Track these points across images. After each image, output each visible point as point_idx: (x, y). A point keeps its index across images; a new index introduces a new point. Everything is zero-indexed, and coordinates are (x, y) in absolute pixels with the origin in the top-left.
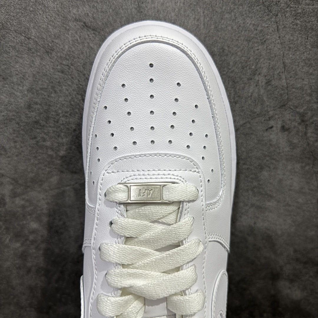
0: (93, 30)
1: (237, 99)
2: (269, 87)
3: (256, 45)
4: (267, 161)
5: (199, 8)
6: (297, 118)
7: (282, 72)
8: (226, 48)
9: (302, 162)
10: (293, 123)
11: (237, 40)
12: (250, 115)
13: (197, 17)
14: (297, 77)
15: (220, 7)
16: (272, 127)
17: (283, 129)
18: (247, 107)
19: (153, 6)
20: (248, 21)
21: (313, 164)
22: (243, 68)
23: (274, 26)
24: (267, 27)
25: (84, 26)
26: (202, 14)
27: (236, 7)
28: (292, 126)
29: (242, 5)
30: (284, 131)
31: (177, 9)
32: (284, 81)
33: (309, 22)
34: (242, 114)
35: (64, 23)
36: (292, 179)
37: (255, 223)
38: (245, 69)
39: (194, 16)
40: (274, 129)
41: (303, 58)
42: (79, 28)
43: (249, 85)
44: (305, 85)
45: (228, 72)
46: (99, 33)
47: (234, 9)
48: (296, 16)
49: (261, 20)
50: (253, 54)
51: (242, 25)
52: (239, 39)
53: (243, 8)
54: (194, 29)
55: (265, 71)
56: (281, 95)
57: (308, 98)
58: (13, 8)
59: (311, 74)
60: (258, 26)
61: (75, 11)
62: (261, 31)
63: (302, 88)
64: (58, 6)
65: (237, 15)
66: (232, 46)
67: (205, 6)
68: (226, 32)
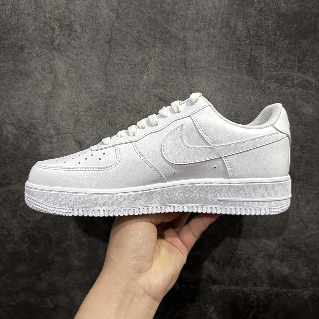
0: (164, 101)
3: (256, 111)
5: (224, 91)
8: (239, 113)
13: (222, 95)
15: (236, 90)
19: (198, 89)
20: (252, 98)
23: (267, 101)
24: (263, 101)
25: (159, 99)
26: (225, 94)
27: (245, 90)
29: (248, 89)
31: (211, 91)
33: (288, 99)
35: (148, 97)
39: (221, 95)
42: (156, 100)
46: (167, 103)
47: (244, 91)
48: (280, 95)
49: (259, 98)
50: (254, 116)
51: (248, 100)
52: (246, 108)
53: (249, 91)
54: (221, 102)
58: (121, 88)
60: (258, 101)
61: (155, 91)
62: (259, 103)
64: (146, 88)
65: (246, 94)
66: (242, 112)
67: (227, 90)
68: (239, 104)
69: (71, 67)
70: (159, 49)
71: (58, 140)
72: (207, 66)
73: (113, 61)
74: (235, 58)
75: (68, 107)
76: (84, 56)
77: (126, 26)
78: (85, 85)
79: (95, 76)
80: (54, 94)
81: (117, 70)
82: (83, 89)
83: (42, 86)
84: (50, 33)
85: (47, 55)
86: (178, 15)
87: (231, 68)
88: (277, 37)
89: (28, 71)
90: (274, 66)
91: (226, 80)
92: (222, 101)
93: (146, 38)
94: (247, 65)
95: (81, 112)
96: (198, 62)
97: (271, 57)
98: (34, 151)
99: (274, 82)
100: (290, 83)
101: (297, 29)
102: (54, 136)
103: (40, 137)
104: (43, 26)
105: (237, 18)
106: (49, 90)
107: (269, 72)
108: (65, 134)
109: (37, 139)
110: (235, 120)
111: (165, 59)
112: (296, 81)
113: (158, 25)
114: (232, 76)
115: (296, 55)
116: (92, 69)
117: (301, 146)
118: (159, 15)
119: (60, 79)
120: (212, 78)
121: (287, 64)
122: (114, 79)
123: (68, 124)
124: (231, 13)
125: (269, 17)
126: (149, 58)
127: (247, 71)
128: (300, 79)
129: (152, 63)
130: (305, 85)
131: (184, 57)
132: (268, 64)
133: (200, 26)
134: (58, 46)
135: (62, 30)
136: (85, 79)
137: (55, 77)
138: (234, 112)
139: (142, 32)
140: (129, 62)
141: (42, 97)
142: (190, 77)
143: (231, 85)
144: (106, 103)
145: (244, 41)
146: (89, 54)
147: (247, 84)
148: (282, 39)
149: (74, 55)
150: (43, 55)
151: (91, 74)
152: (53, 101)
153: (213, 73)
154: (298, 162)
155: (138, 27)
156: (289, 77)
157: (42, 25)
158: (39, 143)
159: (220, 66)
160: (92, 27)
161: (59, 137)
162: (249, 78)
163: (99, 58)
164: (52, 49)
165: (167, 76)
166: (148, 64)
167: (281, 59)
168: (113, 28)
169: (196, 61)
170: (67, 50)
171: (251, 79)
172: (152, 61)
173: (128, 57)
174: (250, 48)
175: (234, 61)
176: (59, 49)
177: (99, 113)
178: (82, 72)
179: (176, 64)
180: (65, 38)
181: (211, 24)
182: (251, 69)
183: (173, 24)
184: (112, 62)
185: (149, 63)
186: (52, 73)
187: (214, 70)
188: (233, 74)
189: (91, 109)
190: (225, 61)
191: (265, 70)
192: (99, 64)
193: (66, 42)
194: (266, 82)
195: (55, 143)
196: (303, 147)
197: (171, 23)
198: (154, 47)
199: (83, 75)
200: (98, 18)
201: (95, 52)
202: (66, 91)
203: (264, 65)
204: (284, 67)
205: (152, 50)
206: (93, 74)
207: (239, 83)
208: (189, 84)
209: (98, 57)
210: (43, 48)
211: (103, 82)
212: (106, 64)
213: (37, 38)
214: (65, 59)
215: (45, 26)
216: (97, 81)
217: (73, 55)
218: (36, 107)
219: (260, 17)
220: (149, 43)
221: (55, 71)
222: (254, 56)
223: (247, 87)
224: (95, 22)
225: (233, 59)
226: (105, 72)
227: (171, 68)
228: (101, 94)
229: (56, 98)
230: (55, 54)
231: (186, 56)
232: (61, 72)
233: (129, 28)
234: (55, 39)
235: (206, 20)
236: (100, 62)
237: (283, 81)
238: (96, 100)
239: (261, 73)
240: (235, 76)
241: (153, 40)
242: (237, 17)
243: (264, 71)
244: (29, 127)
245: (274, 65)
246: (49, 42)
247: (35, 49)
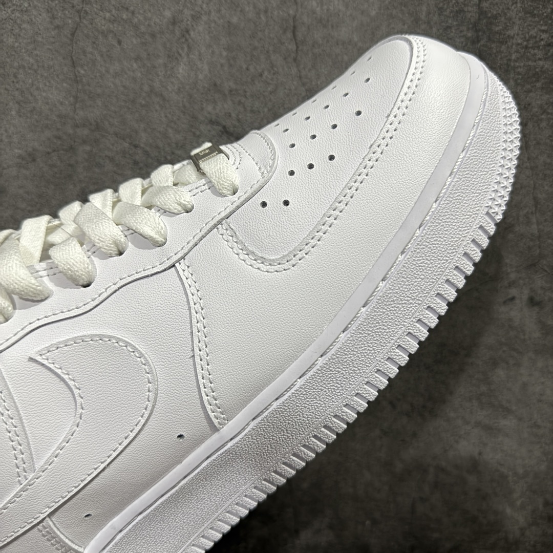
4: (504, 351)
7: (532, 213)
10: (547, 293)
12: (478, 278)
16: (513, 299)
17: (533, 302)
25: (222, 133)
28: (546, 298)
30: (533, 306)
32: (535, 226)
35: (192, 126)
36: (543, 383)
37: (480, 454)
40: (517, 301)
56: (529, 248)
58: (115, 100)
61: (210, 108)
64: (185, 100)
73: (94, 25)
74: (436, 18)
76: (13, 12)
78: (17, 93)
79: (43, 67)
81: (104, 50)
82: (11, 104)
90: (542, 43)
95: (8, 167)
96: (330, 27)
97: (537, 19)
99: (542, 88)
107: (529, 59)
111: (240, 18)
116: (36, 49)
122: (95, 76)
126: (193, 16)
131: (291, 12)
132: (527, 37)
136: (16, 77)
140: (136, 27)
142: (310, 70)
144: (75, 142)
151: (31, 60)
163: (53, 15)
165: (245, 67)
166: (192, 33)
169: (325, 26)
172: (203, 23)
173: (133, 13)
175: (431, 28)
177: (56, 170)
178: (9, 57)
179: (269, 33)
184: (90, 26)
185: (194, 30)
189: (34, 160)
190: (406, 27)
191: (518, 55)
192: (53, 33)
194: (519, 88)
199: (11, 66)
203: (514, 41)
206: (37, 61)
208: (307, 90)
209: (50, 15)
211: (65, 85)
212: (73, 34)
216: (49, 82)
222: (490, 15)
225: (429, 23)
226: (72, 57)
227: (256, 44)
228: (60, 116)
231: (297, 10)
236: (58, 27)
238: (48, 133)
239: (505, 62)
243: (514, 57)
245: (542, 40)
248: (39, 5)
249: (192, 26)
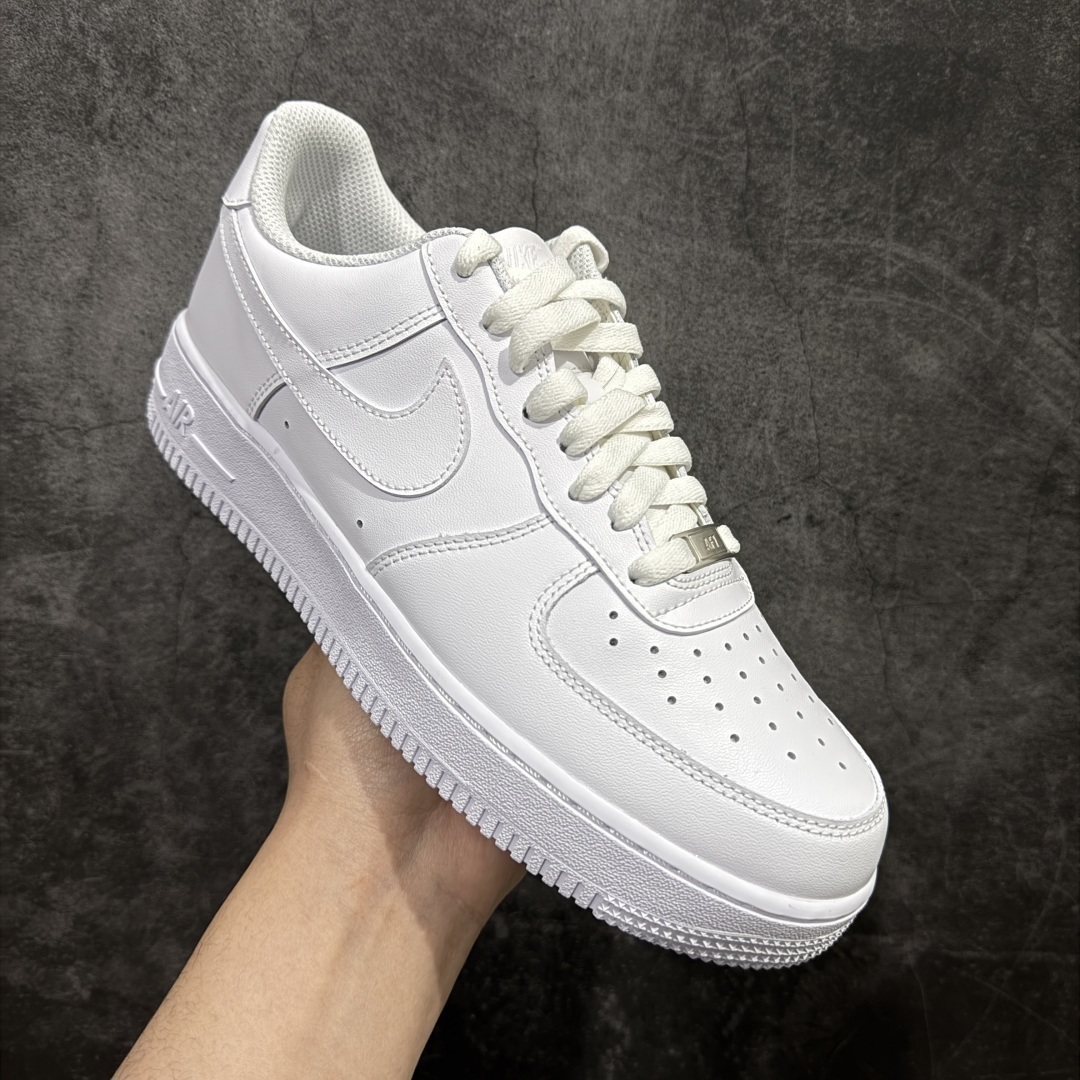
1: (722, 460)
2: (784, 442)
3: (761, 364)
4: (779, 581)
5: (658, 296)
6: (839, 502)
7: (809, 416)
8: (706, 368)
9: (850, 589)
10: (830, 511)
11: (726, 354)
12: (747, 492)
13: (653, 310)
14: (837, 425)
15: (697, 295)
16: (789, 517)
17: (811, 520)
18: (742, 476)
20: (748, 321)
21: (873, 595)
22: (735, 404)
23: (795, 332)
24: (783, 333)
26: (663, 305)
27: (726, 295)
28: (829, 517)
29: (736, 292)
30: (813, 526)
32: (813, 431)
33: (861, 326)
34: (732, 489)
36: (829, 621)
38: (739, 406)
39: (648, 309)
40: (793, 520)
41: (850, 391)
43: (746, 437)
44: (854, 440)
45: (707, 410)
47: (723, 298)
48: (837, 314)
49: (771, 321)
50: (754, 380)
51: (736, 328)
52: (730, 352)
53: (739, 298)
54: (648, 331)
55: (776, 412)
56: (807, 457)
57: (859, 465)
59: (865, 420)
60: (765, 330)
62: (771, 340)
63: (847, 447)
65: (728, 309)
66: (717, 365)
67: (669, 292)
68: (706, 340)
69: (155, 198)
70: (451, 149)
71: (106, 442)
72: (605, 211)
74: (697, 188)
75: (143, 333)
76: (199, 165)
77: (341, 70)
80: (94, 288)
83: (54, 259)
84: (82, 79)
85: (71, 156)
86: (511, 39)
87: (682, 220)
88: (831, 124)
89: (8, 208)
90: (820, 218)
91: (665, 259)
92: (654, 328)
93: (407, 111)
94: (733, 212)
96: (575, 196)
97: (812, 190)
98: (26, 478)
99: (820, 270)
100: (869, 276)
101: (894, 101)
102: (92, 429)
103: (46, 432)
104: (58, 55)
105: (705, 57)
106: (79, 274)
107: (804, 236)
108: (130, 422)
109: (35, 438)
110: (695, 389)
111: (470, 183)
112: (888, 268)
113: (446, 70)
114: (686, 247)
115: (891, 186)
117: (899, 478)
118: (451, 36)
119: (115, 238)
120: (621, 252)
121: (863, 214)
123: (141, 390)
124: (686, 41)
125: (807, 58)
126: (415, 178)
127: (734, 233)
128: (901, 265)
129: (424, 193)
130: (917, 284)
131: (530, 177)
132: (802, 210)
133: (585, 80)
134: (111, 128)
135: (124, 74)
136: (199, 241)
137: (100, 232)
138: (691, 365)
139: (392, 90)
141: (53, 296)
143: (682, 277)
145: (726, 133)
146: (216, 157)
147: (733, 275)
148: (847, 131)
149: (165, 158)
150: (57, 155)
152: (92, 312)
153: (626, 234)
154: (891, 531)
155: (380, 75)
156: (868, 254)
157: (54, 52)
158: (42, 451)
159: (645, 213)
160: (225, 66)
161: (108, 434)
162: (740, 254)
164: (89, 136)
166: (414, 198)
167: (842, 197)
168: (295, 74)
169: (569, 195)
170: (139, 141)
171: (747, 261)
172: (427, 186)
174: (744, 156)
175: (691, 199)
176: (113, 137)
178: (191, 218)
179: (505, 201)
180: (135, 102)
181: (619, 73)
182: (748, 227)
183: (495, 70)
185: (417, 194)
186: (87, 217)
187: (628, 225)
188: (688, 242)
190: (663, 197)
191: (792, 231)
193: (137, 113)
194: (793, 269)
195: (95, 453)
196: (906, 484)
197: (490, 64)
198: (432, 140)
199: (195, 228)
200: (245, 39)
201: (235, 151)
202: (135, 278)
203: (787, 215)
204: (853, 222)
205: (425, 150)
207: (707, 272)
210: (56, 131)
213: (38, 97)
214: (132, 173)
215: (65, 58)
217: (161, 160)
218: (33, 329)
219: (780, 57)
220: (416, 129)
221: (98, 210)
222: (759, 185)
223: (731, 286)
224: (237, 52)
225: (688, 193)
227: (490, 213)
229: (102, 302)
230: (101, 154)
231: (537, 174)
232: (121, 215)
233: (351, 75)
234: (99, 103)
235: (604, 60)
237: (848, 269)
239: (777, 239)
240: (696, 247)
241: (431, 118)
242: (706, 53)
243: (787, 233)
244: (9, 396)
245: (819, 214)
246: (80, 113)
247: (29, 135)
248: (232, 158)
249: (415, 189)
